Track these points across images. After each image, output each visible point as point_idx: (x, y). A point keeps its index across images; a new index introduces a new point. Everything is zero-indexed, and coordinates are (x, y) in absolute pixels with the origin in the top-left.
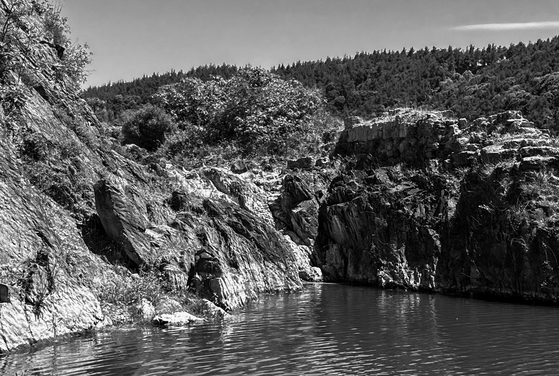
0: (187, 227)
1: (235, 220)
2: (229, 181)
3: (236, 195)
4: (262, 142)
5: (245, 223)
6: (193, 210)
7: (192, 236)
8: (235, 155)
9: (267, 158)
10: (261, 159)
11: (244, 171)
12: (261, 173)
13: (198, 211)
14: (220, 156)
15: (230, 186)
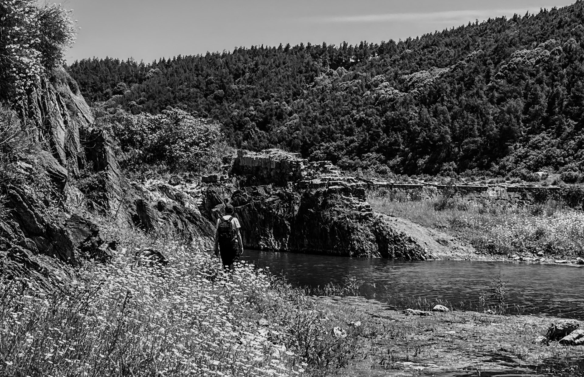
0: (170, 220)
1: (189, 216)
2: (174, 192)
3: (179, 201)
5: (194, 217)
6: (169, 211)
7: (172, 224)
8: (165, 171)
9: (187, 174)
10: (183, 174)
11: (178, 184)
12: (185, 185)
13: (171, 212)
14: (156, 172)
15: (175, 196)
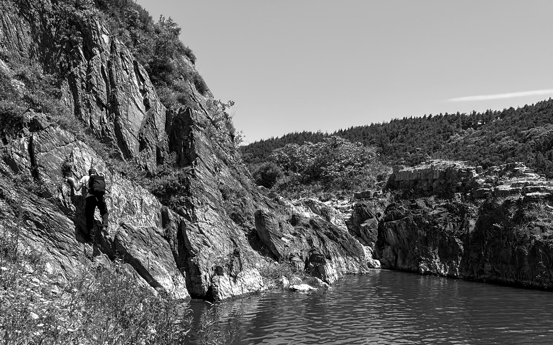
0: (302, 236)
1: (329, 231)
2: (320, 207)
3: (324, 216)
4: (337, 182)
5: (335, 233)
6: (304, 225)
7: (304, 241)
8: (319, 190)
9: (340, 192)
10: (336, 192)
11: (328, 200)
12: (337, 201)
13: (307, 226)
14: (311, 191)
15: (321, 210)
